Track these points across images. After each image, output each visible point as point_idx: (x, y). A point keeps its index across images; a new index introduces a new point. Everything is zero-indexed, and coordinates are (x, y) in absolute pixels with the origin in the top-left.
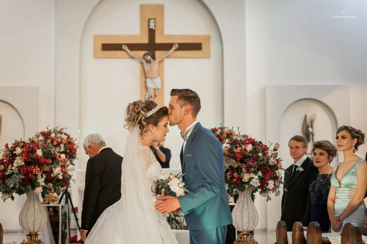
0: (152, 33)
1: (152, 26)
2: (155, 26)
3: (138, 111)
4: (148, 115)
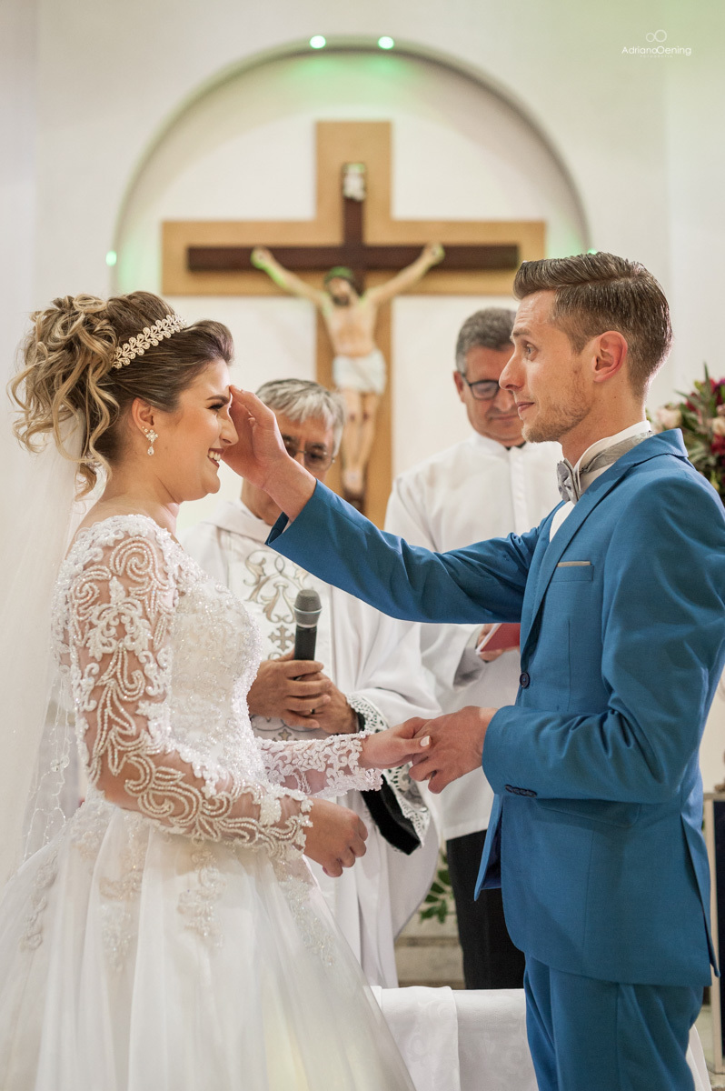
0: (353, 210)
1: (354, 188)
2: (365, 189)
3: (68, 336)
4: (122, 357)
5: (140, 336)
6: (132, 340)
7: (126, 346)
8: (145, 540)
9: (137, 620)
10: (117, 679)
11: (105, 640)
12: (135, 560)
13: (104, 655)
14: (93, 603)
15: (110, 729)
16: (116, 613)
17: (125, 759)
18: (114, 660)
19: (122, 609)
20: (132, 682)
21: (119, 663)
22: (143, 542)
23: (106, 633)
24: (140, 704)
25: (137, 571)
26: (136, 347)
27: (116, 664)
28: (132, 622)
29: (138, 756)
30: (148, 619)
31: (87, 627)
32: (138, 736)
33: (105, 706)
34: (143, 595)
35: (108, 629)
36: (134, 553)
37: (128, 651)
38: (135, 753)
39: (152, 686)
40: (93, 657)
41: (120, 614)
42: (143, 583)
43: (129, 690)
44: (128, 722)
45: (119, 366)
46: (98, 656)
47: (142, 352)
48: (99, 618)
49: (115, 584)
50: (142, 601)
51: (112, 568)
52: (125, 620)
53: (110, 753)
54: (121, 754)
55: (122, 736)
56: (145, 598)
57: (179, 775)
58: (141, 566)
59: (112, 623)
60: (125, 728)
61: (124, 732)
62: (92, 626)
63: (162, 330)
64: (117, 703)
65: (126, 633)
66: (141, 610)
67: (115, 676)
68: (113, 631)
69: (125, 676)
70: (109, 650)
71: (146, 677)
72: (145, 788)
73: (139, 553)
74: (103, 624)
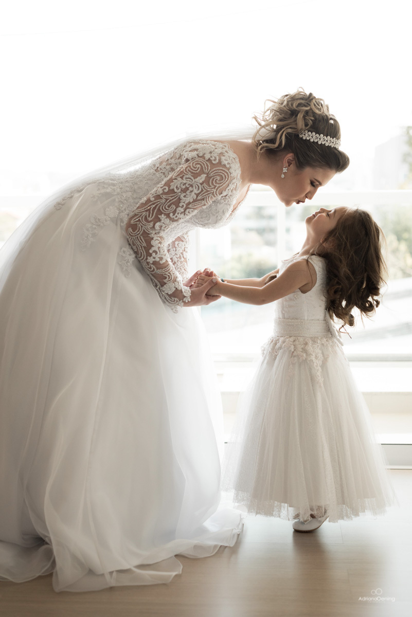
3: (296, 109)
4: (305, 135)
5: (318, 135)
6: (314, 133)
7: (310, 133)
8: (230, 177)
9: (193, 193)
10: (166, 201)
11: (178, 186)
12: (218, 178)
13: (173, 190)
14: (192, 173)
15: (146, 211)
16: (191, 184)
17: (138, 223)
18: (172, 195)
19: (194, 185)
20: (169, 207)
21: (174, 197)
22: (228, 176)
23: (182, 185)
24: (163, 215)
25: (214, 182)
26: (311, 137)
27: (172, 197)
28: (191, 191)
29: (142, 227)
30: (197, 197)
31: (181, 176)
32: (149, 222)
33: (153, 204)
34: (205, 189)
35: (183, 185)
36: (222, 176)
37: (179, 198)
38: (142, 225)
39: (174, 215)
40: (170, 186)
41: (192, 186)
42: (210, 186)
43: (165, 208)
44: (152, 216)
45: (301, 136)
46: (171, 188)
47: (312, 140)
48: (186, 178)
49: (204, 176)
50: (202, 190)
51: (211, 172)
52: (191, 189)
53: (138, 216)
54: (139, 220)
55: (146, 216)
56: (205, 191)
57: (144, 244)
58: (218, 182)
59: (187, 185)
60: (149, 216)
61: (147, 217)
62: (182, 178)
63: (327, 141)
64: (157, 207)
65: (185, 193)
66: (199, 192)
67: (167, 200)
68: (184, 187)
69: (169, 204)
70: (176, 190)
71: (175, 210)
72: (132, 236)
73: (223, 178)
74: (185, 182)
